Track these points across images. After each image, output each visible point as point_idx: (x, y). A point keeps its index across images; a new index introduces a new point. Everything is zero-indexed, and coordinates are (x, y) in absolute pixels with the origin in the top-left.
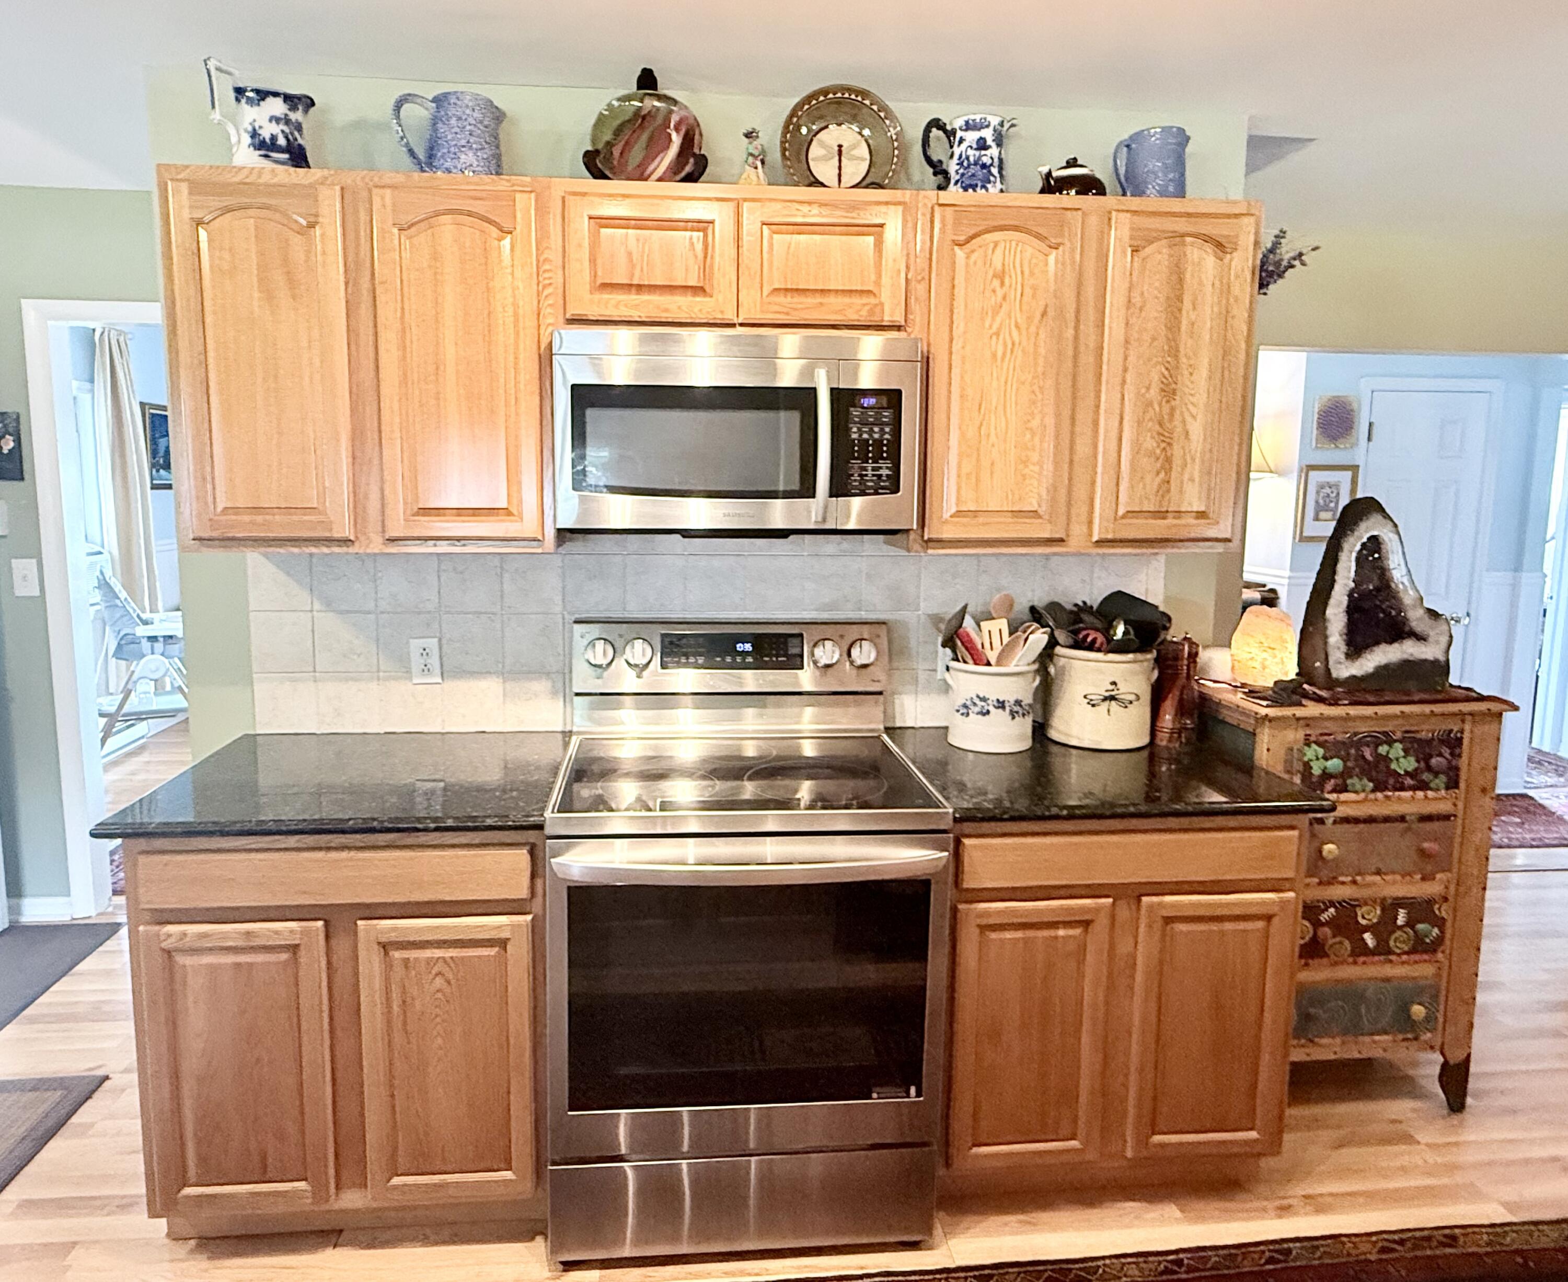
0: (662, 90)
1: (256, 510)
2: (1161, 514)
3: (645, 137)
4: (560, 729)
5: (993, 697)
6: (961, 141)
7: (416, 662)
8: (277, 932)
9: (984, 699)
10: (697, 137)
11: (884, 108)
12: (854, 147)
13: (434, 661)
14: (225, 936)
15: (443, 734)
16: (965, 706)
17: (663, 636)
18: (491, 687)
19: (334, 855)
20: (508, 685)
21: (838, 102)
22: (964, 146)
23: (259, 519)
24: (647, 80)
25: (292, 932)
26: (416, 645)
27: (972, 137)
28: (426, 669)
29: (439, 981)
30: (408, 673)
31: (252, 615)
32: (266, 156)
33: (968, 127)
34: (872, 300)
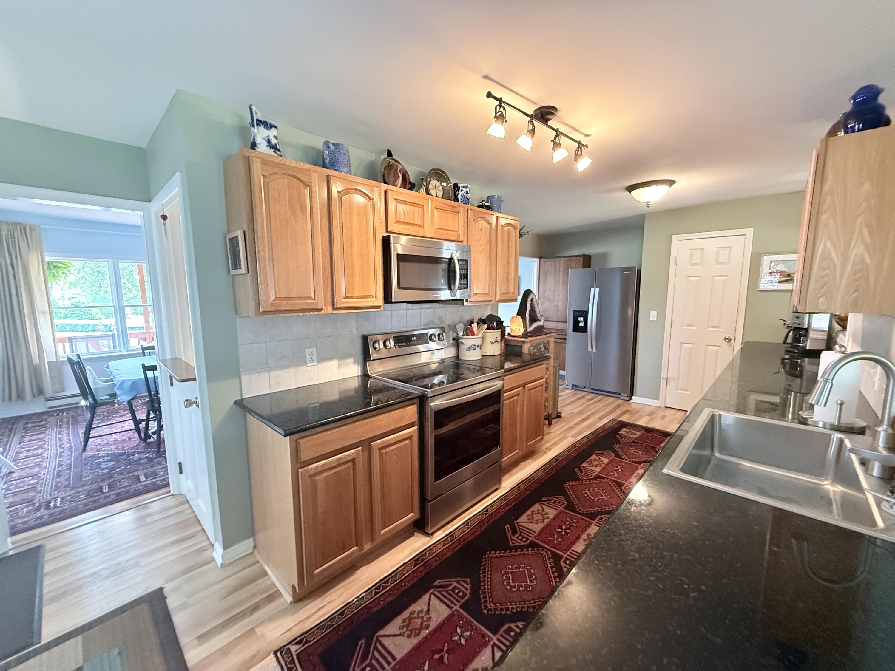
0: (394, 157)
1: (289, 298)
2: (507, 293)
3: (392, 173)
4: (357, 375)
5: (476, 345)
6: (462, 190)
7: (308, 358)
8: (348, 455)
9: (474, 345)
10: (407, 176)
11: (448, 177)
12: (439, 187)
13: (315, 357)
14: (331, 462)
15: (318, 384)
16: (469, 348)
17: (394, 337)
18: (334, 363)
19: (365, 421)
20: (340, 362)
21: (436, 173)
22: (463, 192)
23: (290, 302)
24: (389, 154)
25: (353, 453)
26: (308, 351)
27: (465, 190)
28: (312, 360)
29: (395, 456)
30: (305, 363)
31: (239, 346)
32: (275, 152)
33: (464, 187)
34: (457, 233)
